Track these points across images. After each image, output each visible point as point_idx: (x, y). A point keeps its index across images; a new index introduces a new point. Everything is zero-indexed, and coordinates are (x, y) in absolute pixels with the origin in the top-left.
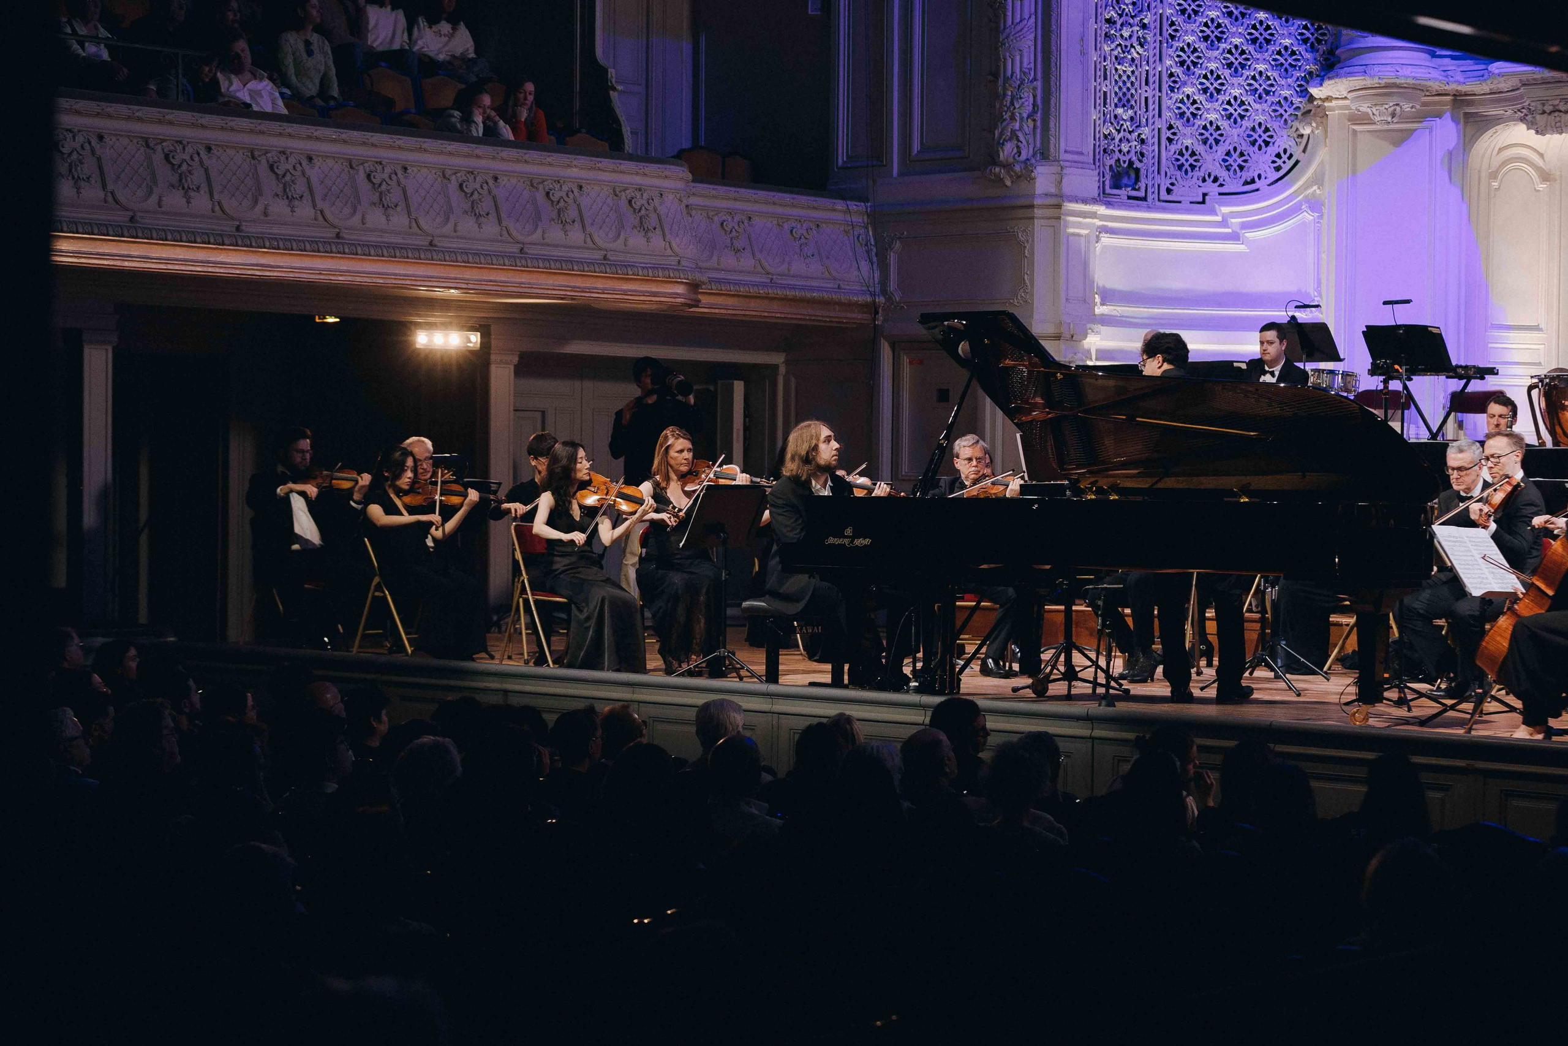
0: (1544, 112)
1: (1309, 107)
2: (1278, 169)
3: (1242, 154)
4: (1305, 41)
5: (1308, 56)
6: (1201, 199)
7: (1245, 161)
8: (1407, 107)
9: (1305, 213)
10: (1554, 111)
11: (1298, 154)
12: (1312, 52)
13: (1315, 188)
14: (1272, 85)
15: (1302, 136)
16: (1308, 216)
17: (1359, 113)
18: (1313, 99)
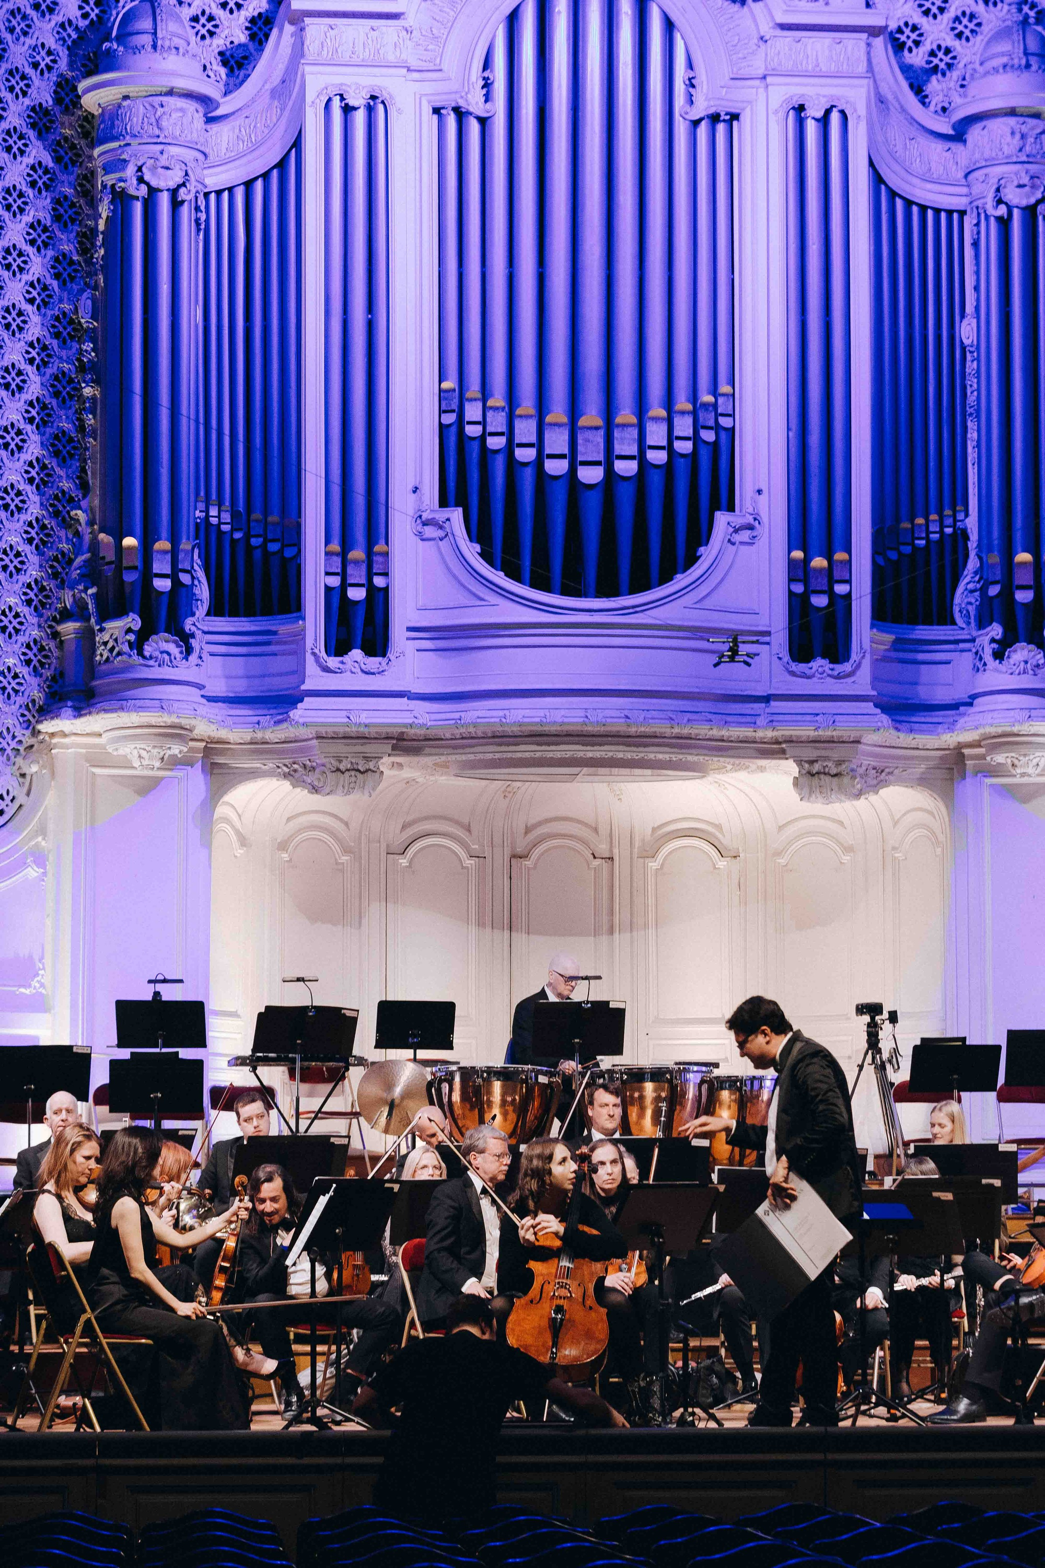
0: (338, 770)
1: (32, 741)
4: (28, 662)
5: (33, 681)
8: (176, 749)
9: (29, 868)
10: (348, 770)
11: (21, 799)
12: (35, 676)
13: (40, 839)
15: (23, 775)
16: (32, 872)
17: (115, 753)
18: (39, 732)
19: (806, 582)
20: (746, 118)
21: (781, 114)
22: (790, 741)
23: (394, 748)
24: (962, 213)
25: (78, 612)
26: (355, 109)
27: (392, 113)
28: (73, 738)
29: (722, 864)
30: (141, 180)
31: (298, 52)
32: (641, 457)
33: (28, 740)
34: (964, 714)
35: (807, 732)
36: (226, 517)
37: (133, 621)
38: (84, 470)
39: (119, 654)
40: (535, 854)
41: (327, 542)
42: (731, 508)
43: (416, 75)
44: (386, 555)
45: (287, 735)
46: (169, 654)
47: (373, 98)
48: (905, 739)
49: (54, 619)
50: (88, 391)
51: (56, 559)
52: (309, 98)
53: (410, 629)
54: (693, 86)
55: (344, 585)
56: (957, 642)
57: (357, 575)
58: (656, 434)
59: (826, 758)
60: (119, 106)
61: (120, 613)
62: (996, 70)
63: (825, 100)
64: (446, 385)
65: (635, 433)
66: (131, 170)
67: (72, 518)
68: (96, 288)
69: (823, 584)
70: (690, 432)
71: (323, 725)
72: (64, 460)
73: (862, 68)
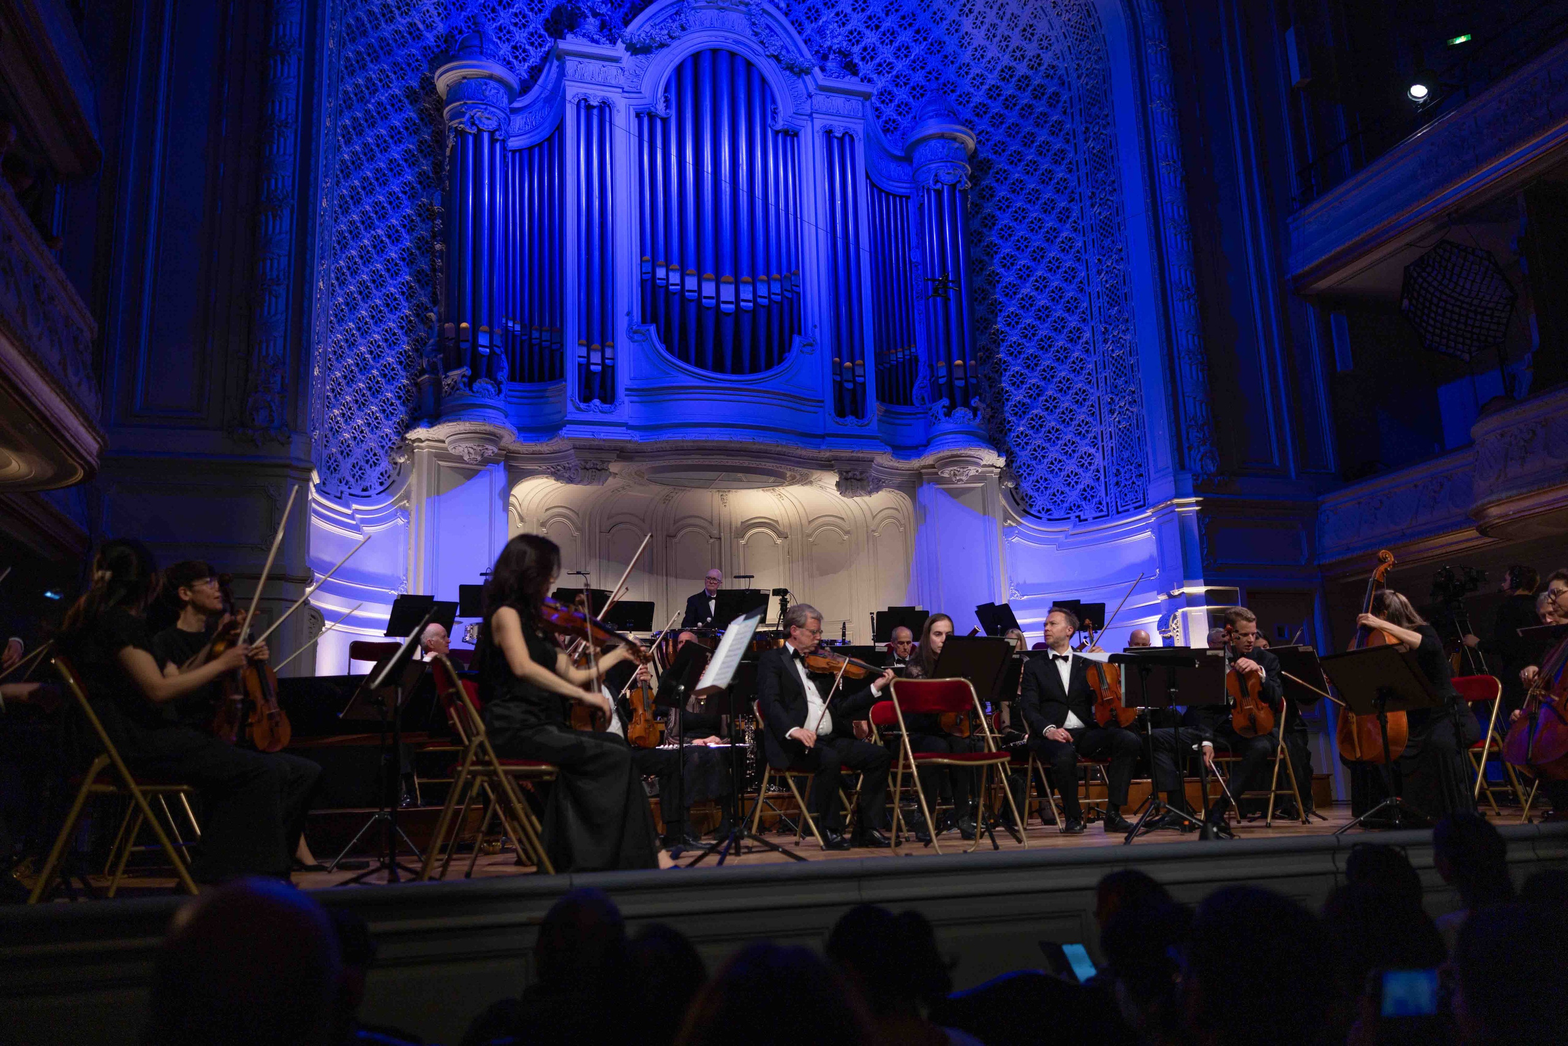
0: (585, 468)
1: (401, 444)
2: (381, 484)
3: (360, 469)
4: (400, 398)
5: (402, 408)
6: (339, 495)
7: (363, 474)
8: (491, 450)
9: (398, 519)
10: (591, 469)
11: (394, 477)
12: (404, 406)
13: (405, 502)
14: (378, 423)
15: (396, 463)
16: (400, 521)
17: (453, 452)
18: (406, 439)
19: (841, 375)
20: (802, 134)
21: (821, 133)
22: (836, 459)
23: (618, 457)
24: (908, 198)
25: (433, 369)
26: (594, 107)
27: (615, 112)
28: (427, 442)
29: (779, 541)
30: (473, 124)
31: (562, 73)
32: (755, 301)
33: (398, 442)
34: (925, 450)
35: (845, 454)
36: (518, 328)
37: (465, 370)
38: (435, 293)
39: (458, 389)
40: (679, 536)
41: (579, 339)
42: (800, 333)
43: (626, 95)
44: (613, 347)
45: (554, 448)
46: (488, 391)
47: (604, 103)
48: (895, 463)
49: (416, 375)
50: (438, 247)
51: (417, 341)
52: (569, 97)
53: (627, 389)
54: (777, 114)
55: (589, 363)
56: (915, 414)
57: (596, 358)
58: (762, 290)
59: (856, 470)
60: (460, 83)
61: (459, 367)
62: (931, 117)
63: (842, 129)
64: (645, 258)
65: (751, 289)
66: (467, 116)
67: (427, 318)
68: (443, 190)
69: (849, 376)
70: (778, 291)
71: (578, 439)
72: (423, 286)
73: (860, 115)
